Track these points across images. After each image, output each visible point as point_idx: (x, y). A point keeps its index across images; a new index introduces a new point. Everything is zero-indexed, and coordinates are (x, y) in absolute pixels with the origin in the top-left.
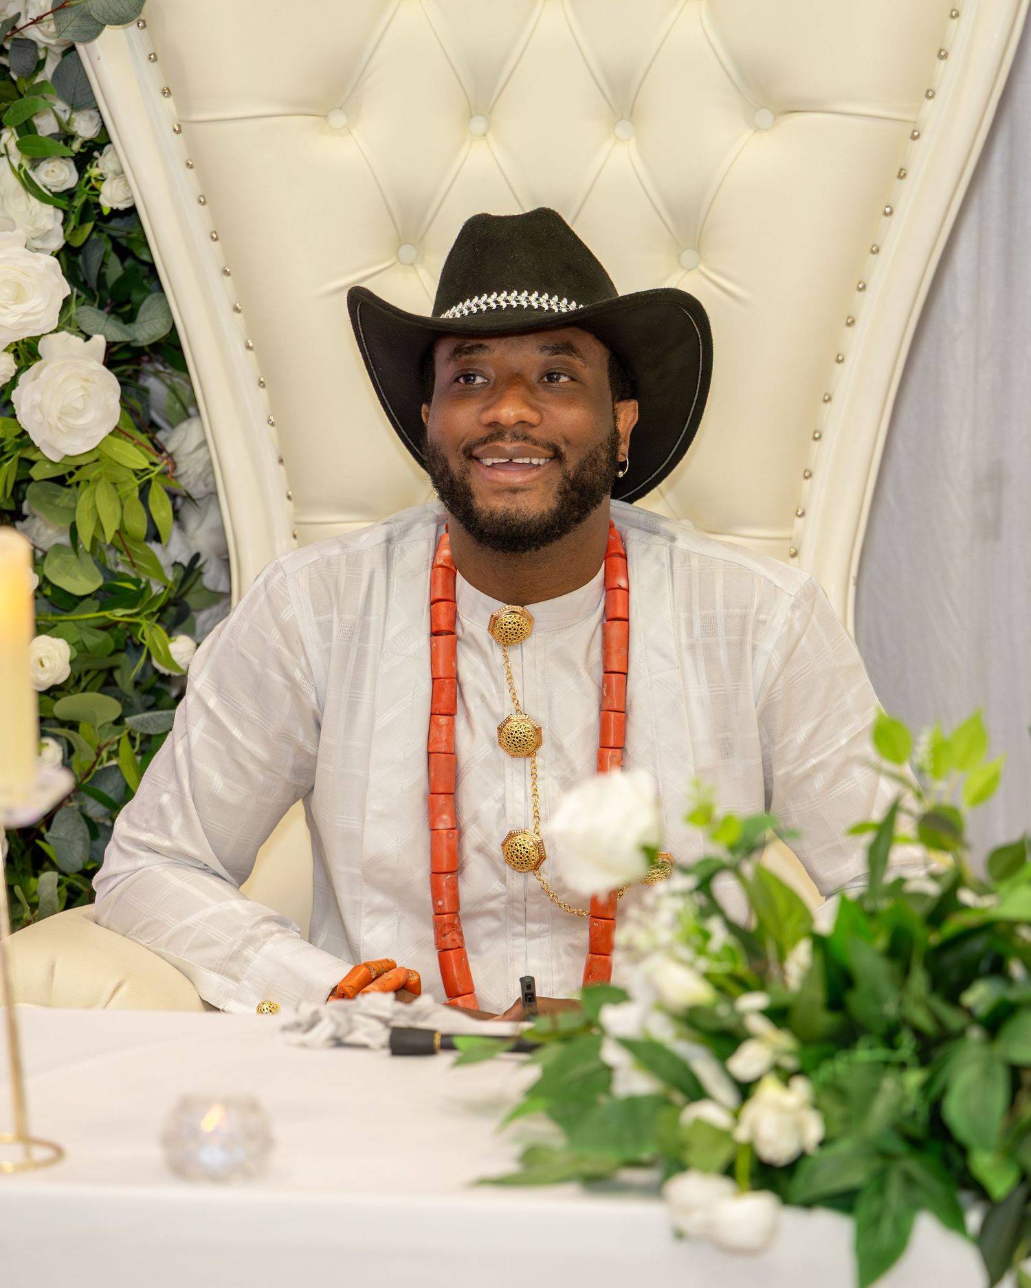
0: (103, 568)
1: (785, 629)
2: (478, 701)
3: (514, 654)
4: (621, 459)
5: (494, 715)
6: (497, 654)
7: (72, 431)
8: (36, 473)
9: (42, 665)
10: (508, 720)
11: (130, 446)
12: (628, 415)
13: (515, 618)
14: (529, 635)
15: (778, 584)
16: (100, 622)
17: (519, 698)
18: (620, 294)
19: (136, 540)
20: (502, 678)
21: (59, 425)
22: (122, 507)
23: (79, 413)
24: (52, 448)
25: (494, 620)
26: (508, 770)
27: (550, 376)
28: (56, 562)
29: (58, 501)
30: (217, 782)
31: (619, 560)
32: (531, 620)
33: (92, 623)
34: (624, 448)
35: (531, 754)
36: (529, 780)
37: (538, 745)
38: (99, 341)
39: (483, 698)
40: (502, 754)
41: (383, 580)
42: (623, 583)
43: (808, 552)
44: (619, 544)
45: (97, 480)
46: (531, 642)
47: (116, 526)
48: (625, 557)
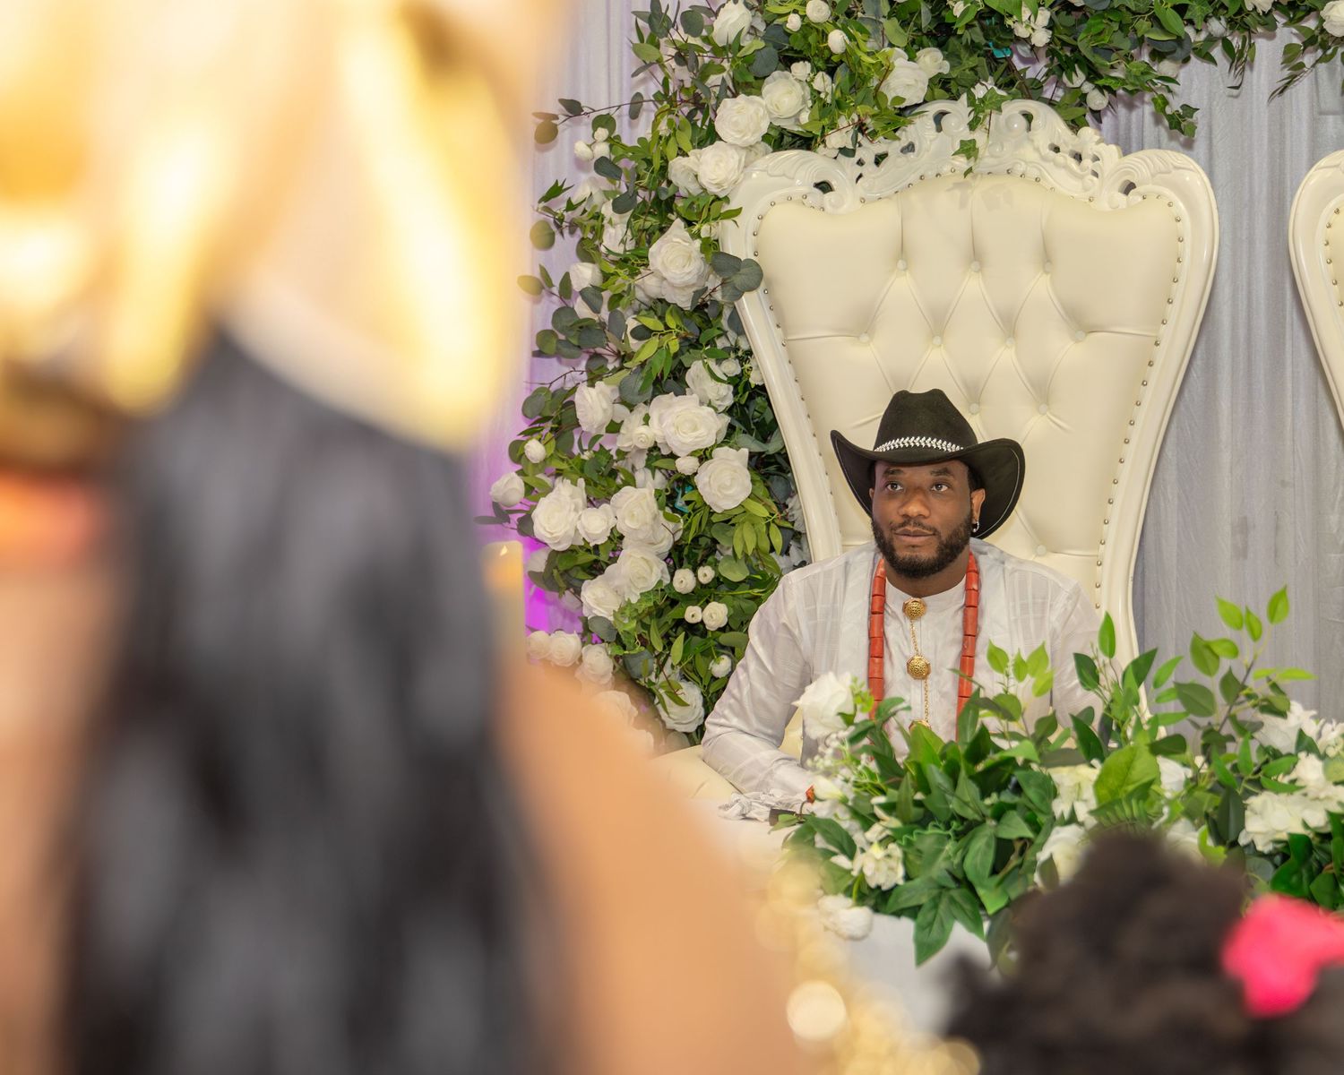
0: (751, 568)
1: (1063, 609)
2: (897, 648)
3: (917, 624)
4: (974, 522)
5: (906, 657)
6: (908, 623)
7: (726, 497)
8: (714, 519)
9: (712, 617)
10: (913, 659)
11: (761, 505)
12: (979, 497)
13: (915, 605)
14: (924, 614)
15: (1061, 585)
16: (749, 596)
17: (918, 647)
18: (980, 441)
19: (765, 554)
20: (910, 636)
21: (719, 494)
22: (757, 536)
23: (730, 487)
24: (718, 507)
25: (905, 606)
26: (913, 686)
27: (938, 485)
28: (726, 564)
29: (728, 533)
30: (763, 692)
31: (973, 574)
32: (925, 606)
33: (745, 596)
34: (977, 515)
35: (925, 678)
36: (924, 692)
37: (928, 673)
38: (745, 451)
39: (899, 647)
40: (909, 677)
41: (842, 584)
42: (975, 587)
43: (1107, 562)
44: (974, 566)
45: (743, 522)
46: (926, 617)
47: (753, 546)
48: (977, 572)
